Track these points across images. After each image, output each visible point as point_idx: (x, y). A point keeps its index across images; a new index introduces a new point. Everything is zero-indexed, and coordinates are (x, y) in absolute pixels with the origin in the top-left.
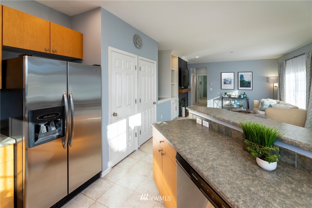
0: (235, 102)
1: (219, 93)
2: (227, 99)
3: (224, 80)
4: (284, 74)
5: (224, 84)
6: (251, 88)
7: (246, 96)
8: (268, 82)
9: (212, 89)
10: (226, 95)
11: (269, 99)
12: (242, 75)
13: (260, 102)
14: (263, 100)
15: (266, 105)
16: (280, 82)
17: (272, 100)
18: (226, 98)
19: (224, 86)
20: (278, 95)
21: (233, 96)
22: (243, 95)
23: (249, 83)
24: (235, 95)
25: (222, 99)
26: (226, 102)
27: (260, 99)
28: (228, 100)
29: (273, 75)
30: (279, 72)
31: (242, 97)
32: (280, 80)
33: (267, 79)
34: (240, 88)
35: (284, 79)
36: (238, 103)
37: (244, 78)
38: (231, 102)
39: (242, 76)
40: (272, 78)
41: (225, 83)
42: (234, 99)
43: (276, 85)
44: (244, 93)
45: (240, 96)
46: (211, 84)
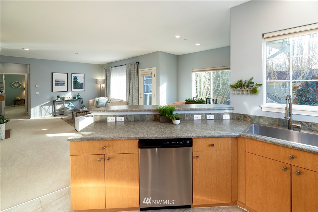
0: (69, 105)
1: (48, 97)
2: (59, 103)
3: (56, 81)
4: (110, 78)
5: (56, 86)
6: (83, 90)
7: (80, 97)
8: (97, 83)
9: (38, 92)
10: (59, 99)
11: (101, 97)
12: (75, 76)
13: (94, 101)
14: (97, 99)
15: (101, 103)
16: (107, 83)
17: (103, 97)
18: (59, 101)
19: (56, 89)
20: (105, 93)
21: (67, 98)
22: (77, 96)
23: (82, 84)
24: (70, 97)
25: (54, 103)
26: (58, 107)
27: (93, 98)
28: (61, 104)
29: (101, 77)
30: (106, 76)
31: (77, 98)
32: (107, 81)
33: (96, 81)
34: (73, 90)
35: (110, 81)
36: (73, 105)
37: (77, 80)
38: (64, 105)
39: (75, 78)
40: (100, 80)
41: (57, 84)
42: (68, 101)
43: (103, 85)
44: (78, 94)
45: (74, 98)
46: (38, 86)
